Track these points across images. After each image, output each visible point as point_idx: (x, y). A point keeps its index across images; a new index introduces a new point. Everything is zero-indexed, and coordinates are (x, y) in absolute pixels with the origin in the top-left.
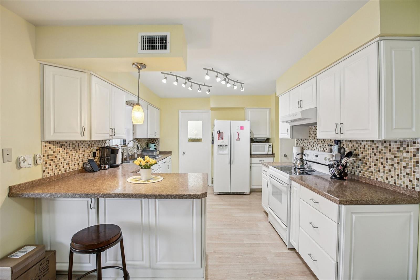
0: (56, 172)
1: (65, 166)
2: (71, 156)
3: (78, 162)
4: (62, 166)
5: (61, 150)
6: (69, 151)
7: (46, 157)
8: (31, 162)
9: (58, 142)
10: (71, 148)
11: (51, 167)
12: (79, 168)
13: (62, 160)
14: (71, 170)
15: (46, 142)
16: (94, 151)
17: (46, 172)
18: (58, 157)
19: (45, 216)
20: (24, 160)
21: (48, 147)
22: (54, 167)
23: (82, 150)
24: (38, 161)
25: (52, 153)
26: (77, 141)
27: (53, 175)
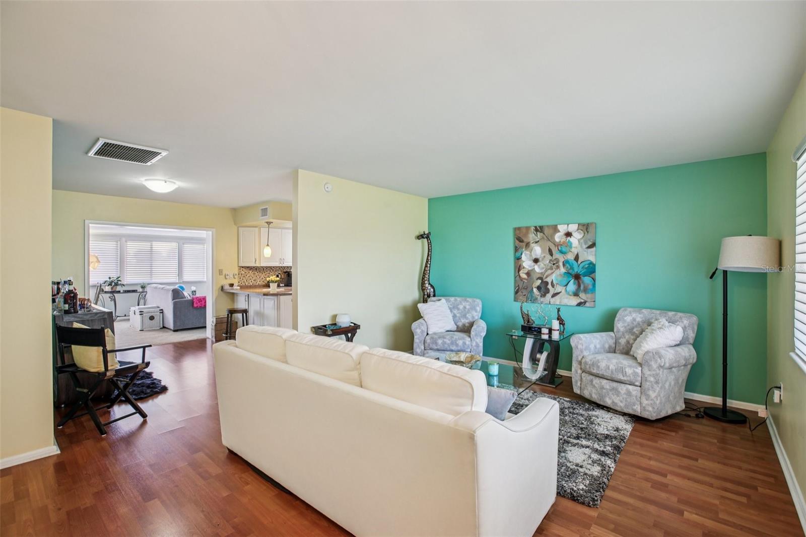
0: (247, 284)
1: (253, 280)
2: (258, 276)
3: (263, 280)
4: (250, 281)
5: (250, 272)
6: (256, 273)
7: (240, 275)
8: (232, 276)
9: (248, 267)
10: (258, 271)
11: (243, 281)
12: (264, 284)
13: (251, 278)
14: (257, 284)
15: (241, 267)
16: (278, 274)
17: (240, 282)
18: (248, 276)
19: (235, 304)
20: (227, 275)
21: (241, 270)
22: (245, 281)
23: (266, 273)
24: (236, 277)
25: (244, 273)
26: (262, 267)
27: (244, 285)
